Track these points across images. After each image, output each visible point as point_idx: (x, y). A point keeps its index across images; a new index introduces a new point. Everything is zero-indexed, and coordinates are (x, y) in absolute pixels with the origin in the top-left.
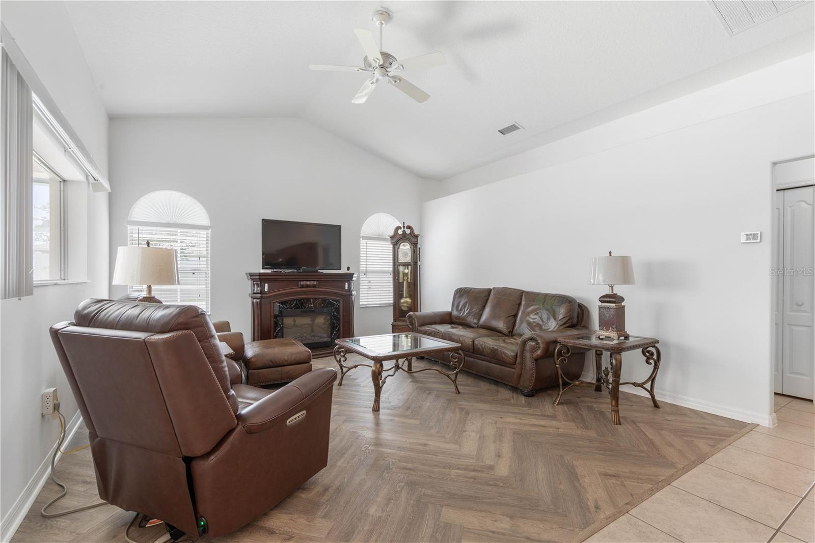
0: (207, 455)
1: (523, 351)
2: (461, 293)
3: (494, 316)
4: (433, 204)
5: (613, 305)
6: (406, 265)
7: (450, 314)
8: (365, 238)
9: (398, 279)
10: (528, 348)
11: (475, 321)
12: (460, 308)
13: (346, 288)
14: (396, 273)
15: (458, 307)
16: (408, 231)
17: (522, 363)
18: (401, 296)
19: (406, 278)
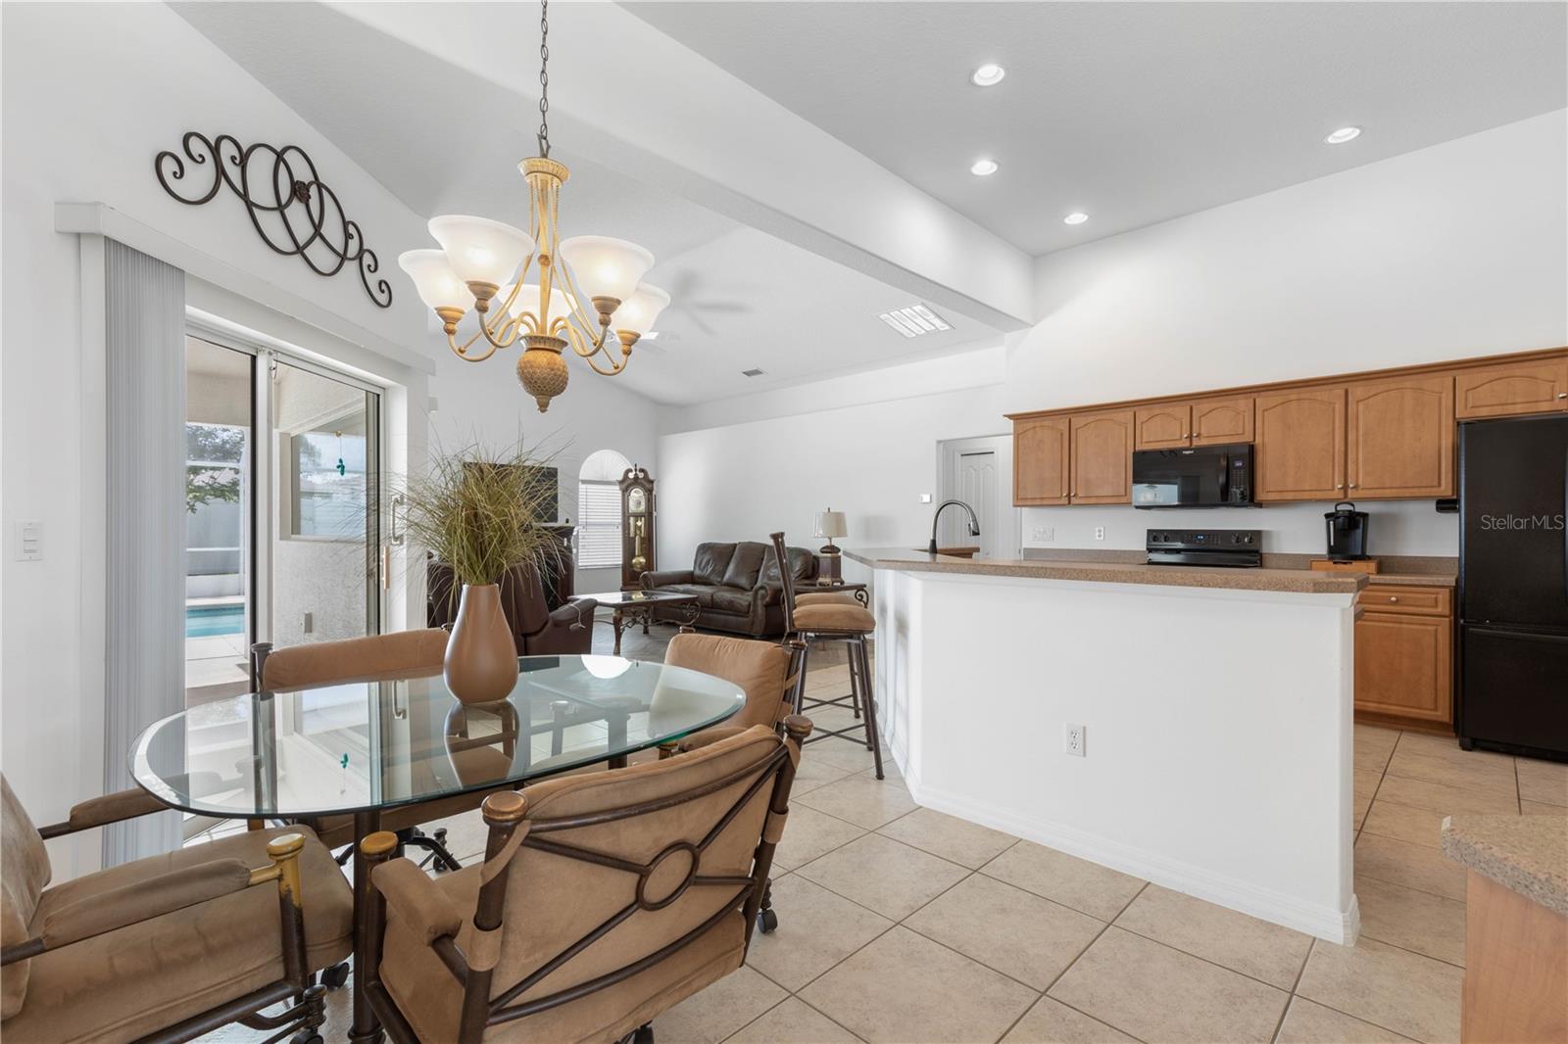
0: (536, 633)
1: (755, 600)
2: (704, 549)
3: (737, 573)
4: (674, 440)
5: (829, 555)
6: (637, 516)
7: (691, 574)
8: (584, 482)
9: (629, 534)
10: (759, 596)
11: (719, 579)
12: (703, 565)
13: (565, 544)
14: (626, 526)
15: (700, 565)
16: (641, 475)
17: (755, 611)
18: (633, 556)
19: (638, 532)
